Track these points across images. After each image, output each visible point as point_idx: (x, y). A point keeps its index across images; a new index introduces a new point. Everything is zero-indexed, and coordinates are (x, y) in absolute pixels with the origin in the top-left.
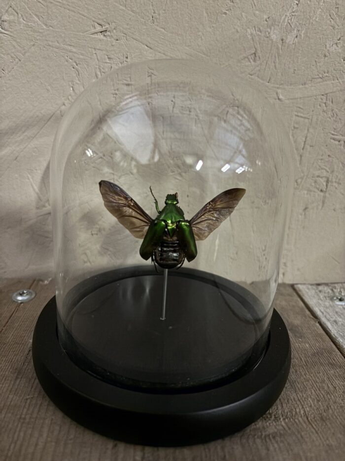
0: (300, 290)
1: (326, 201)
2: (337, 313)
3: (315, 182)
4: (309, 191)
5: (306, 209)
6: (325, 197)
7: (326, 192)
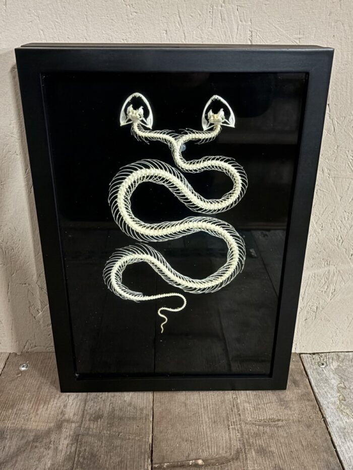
0: (303, 358)
1: (317, 316)
2: (318, 373)
3: (311, 308)
4: (308, 312)
5: (306, 319)
6: (316, 314)
7: (316, 312)
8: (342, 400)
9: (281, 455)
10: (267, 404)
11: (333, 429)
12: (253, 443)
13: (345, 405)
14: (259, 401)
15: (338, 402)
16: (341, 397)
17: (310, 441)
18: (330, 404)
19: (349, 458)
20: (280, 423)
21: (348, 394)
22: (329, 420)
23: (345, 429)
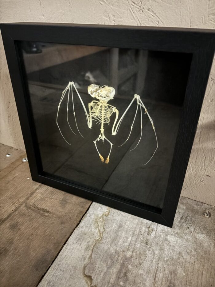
8: (105, 215)
9: (23, 234)
10: (52, 199)
11: (76, 232)
12: (15, 219)
13: (103, 220)
14: (50, 196)
15: (100, 216)
16: (107, 213)
17: (52, 233)
18: (93, 215)
19: (66, 255)
20: (46, 214)
21: (113, 213)
22: (81, 224)
23: (85, 234)
